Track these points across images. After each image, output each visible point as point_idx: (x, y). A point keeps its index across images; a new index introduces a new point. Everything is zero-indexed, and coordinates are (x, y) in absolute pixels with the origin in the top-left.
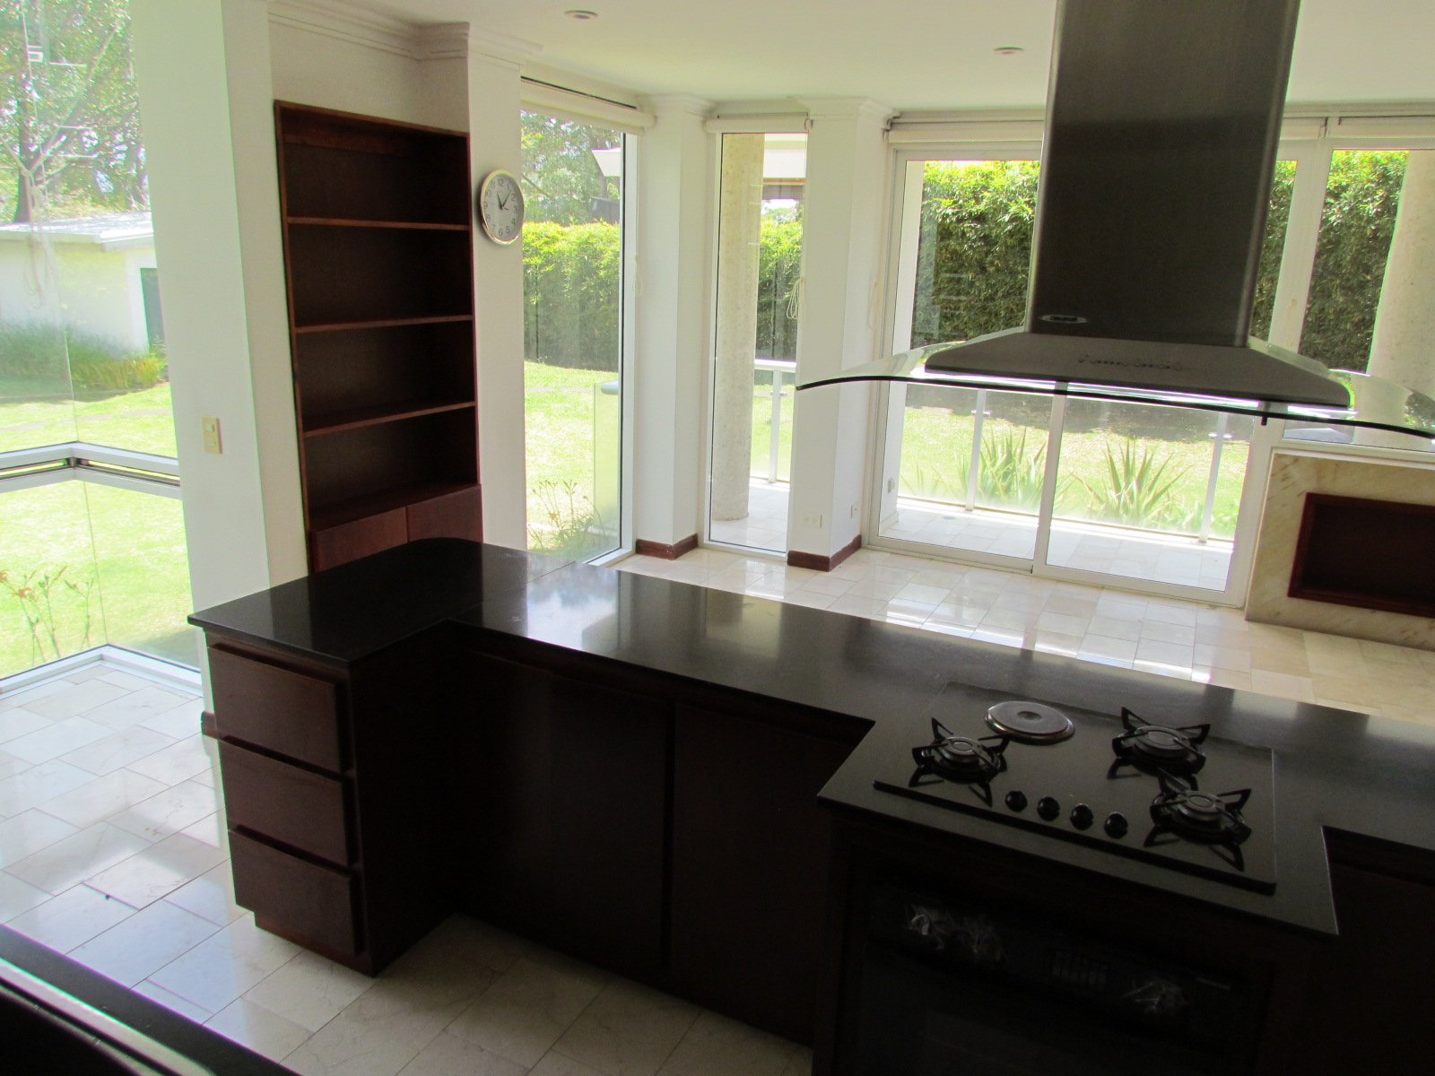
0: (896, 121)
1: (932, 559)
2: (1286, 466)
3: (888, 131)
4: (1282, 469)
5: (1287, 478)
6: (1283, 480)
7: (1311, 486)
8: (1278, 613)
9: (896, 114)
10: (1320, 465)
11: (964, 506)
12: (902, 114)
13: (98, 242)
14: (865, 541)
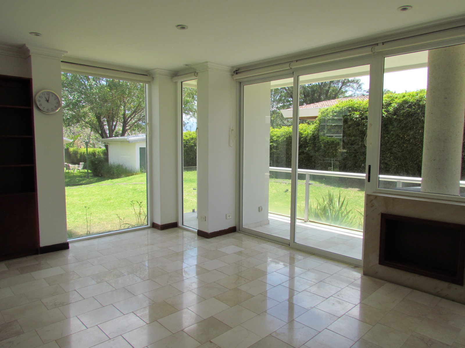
0: (237, 72)
1: (257, 238)
2: (372, 200)
3: (233, 75)
4: (370, 202)
5: (373, 206)
6: (371, 207)
7: (383, 210)
8: (377, 272)
9: (237, 70)
10: (386, 200)
11: (304, 220)
12: (239, 69)
13: (128, 140)
14: (237, 229)
